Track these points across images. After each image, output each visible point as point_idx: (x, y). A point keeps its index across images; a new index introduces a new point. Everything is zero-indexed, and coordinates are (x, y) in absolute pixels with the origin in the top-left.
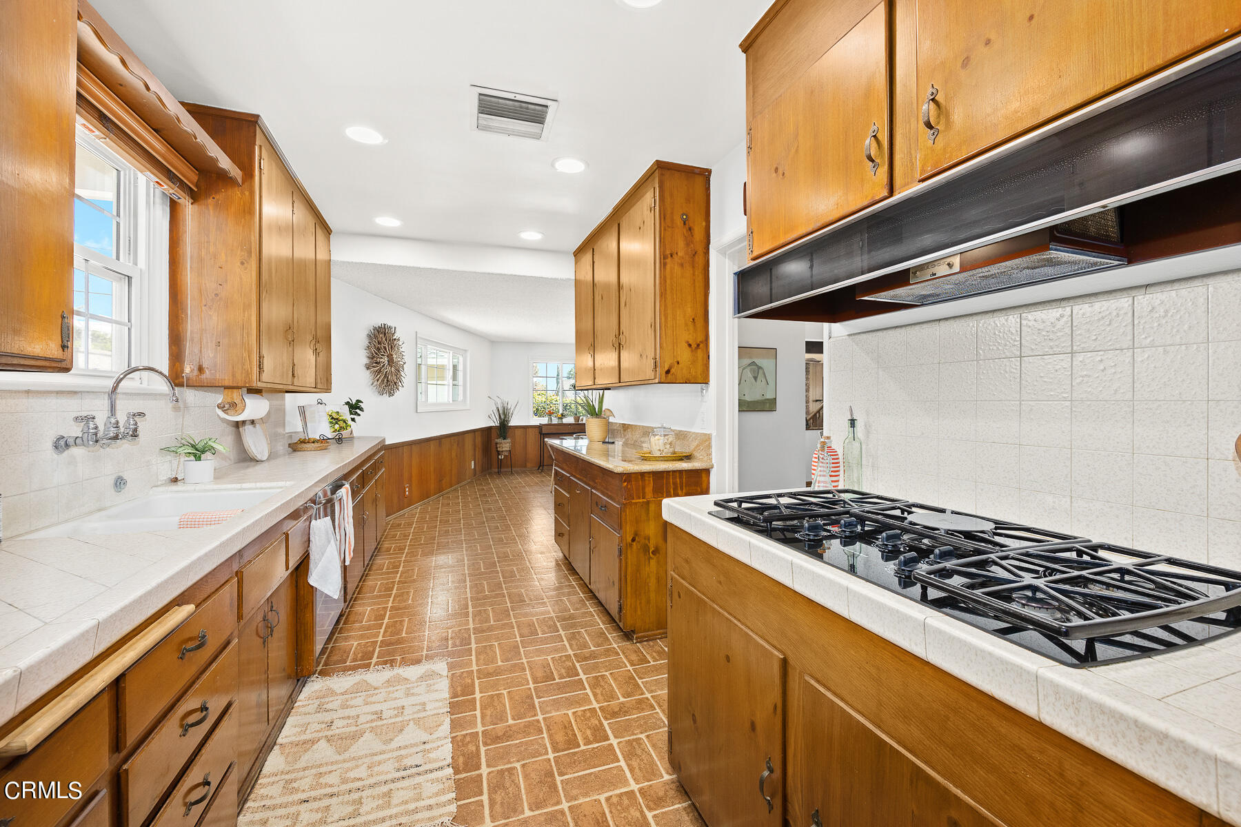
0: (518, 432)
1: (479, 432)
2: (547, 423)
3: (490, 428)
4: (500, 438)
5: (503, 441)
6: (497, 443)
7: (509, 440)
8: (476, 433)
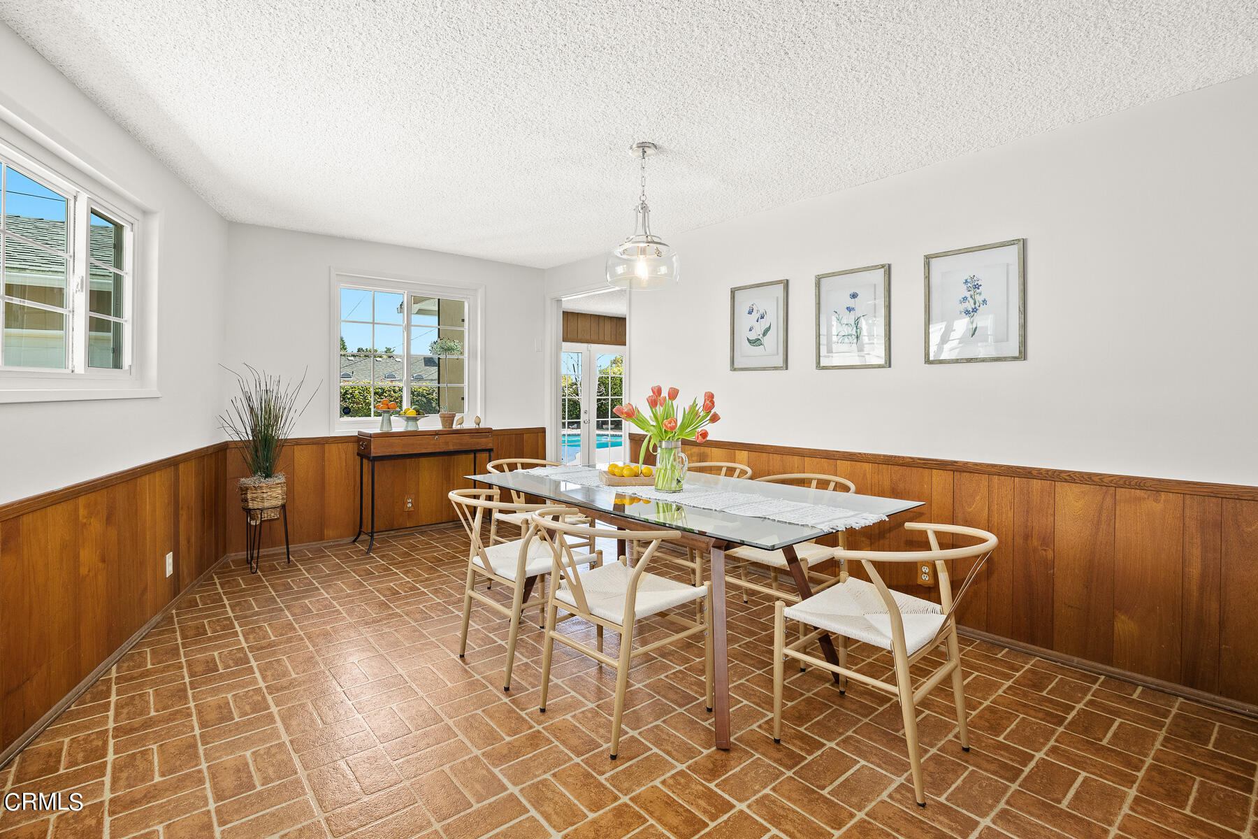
0: (302, 458)
1: (193, 463)
2: (378, 431)
3: (220, 451)
4: (254, 473)
5: (265, 482)
6: (244, 490)
7: (280, 479)
8: (181, 466)
